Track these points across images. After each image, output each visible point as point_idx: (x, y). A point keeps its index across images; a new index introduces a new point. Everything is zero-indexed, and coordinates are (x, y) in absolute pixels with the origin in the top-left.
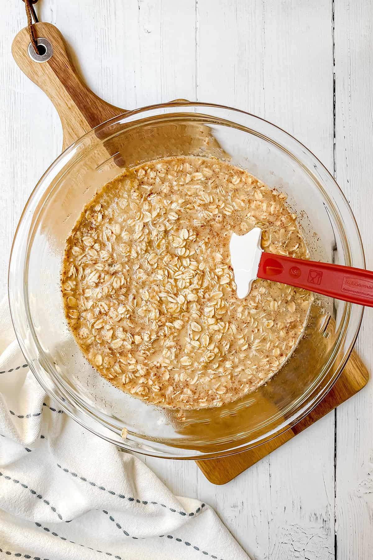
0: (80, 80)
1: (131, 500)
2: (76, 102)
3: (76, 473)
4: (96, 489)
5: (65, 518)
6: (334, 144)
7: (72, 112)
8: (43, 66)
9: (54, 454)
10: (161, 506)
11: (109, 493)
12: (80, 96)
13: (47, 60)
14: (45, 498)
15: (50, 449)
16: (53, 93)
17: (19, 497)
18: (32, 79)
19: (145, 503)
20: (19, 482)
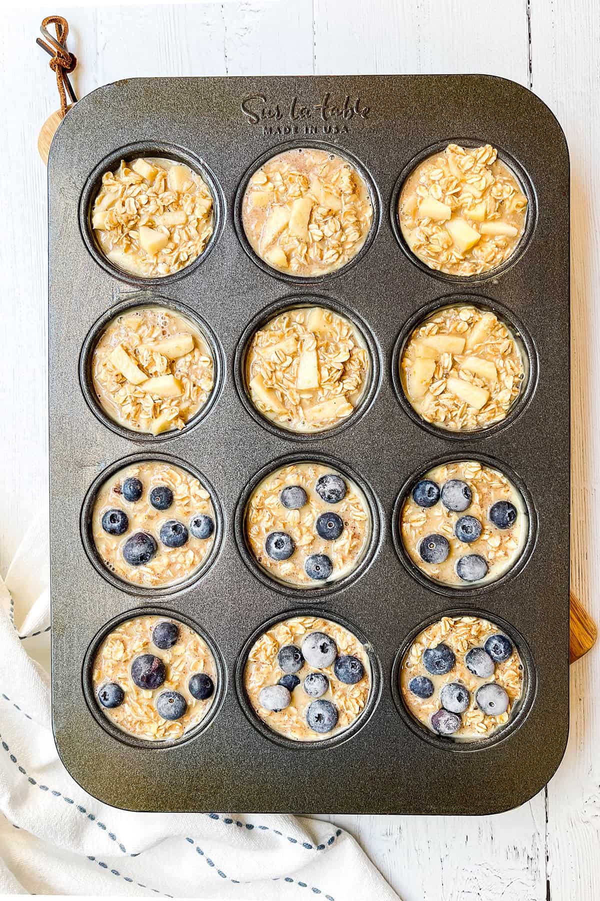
5: (130, 850)
10: (275, 833)
14: (99, 819)
17: (62, 817)
19: (250, 827)
20: (60, 794)
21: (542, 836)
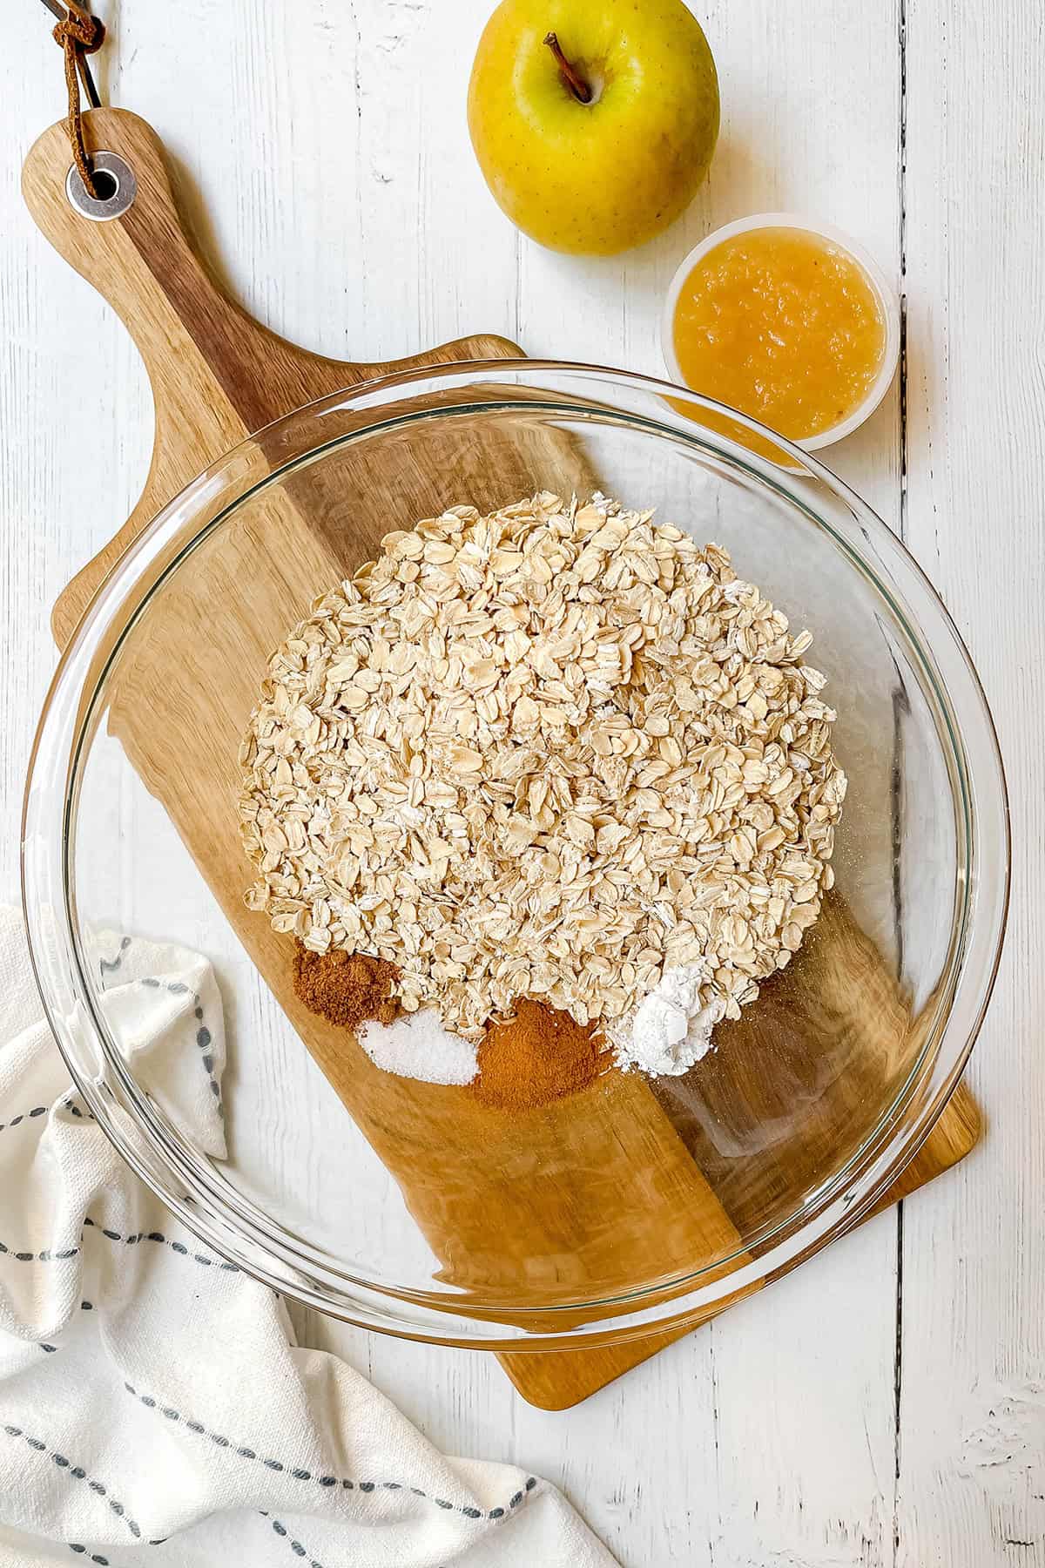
0: (207, 274)
1: (328, 1482)
2: (194, 335)
3: (175, 1409)
4: (230, 1457)
5: (148, 1534)
6: (903, 493)
7: (182, 362)
8: (107, 232)
9: (115, 1356)
10: (413, 1495)
11: (264, 1466)
12: (206, 317)
13: (119, 215)
14: (92, 1476)
15: (104, 1340)
16: (132, 305)
17: (21, 1475)
18: (77, 266)
19: (368, 1487)
20: (20, 1433)
21: (889, 1502)
